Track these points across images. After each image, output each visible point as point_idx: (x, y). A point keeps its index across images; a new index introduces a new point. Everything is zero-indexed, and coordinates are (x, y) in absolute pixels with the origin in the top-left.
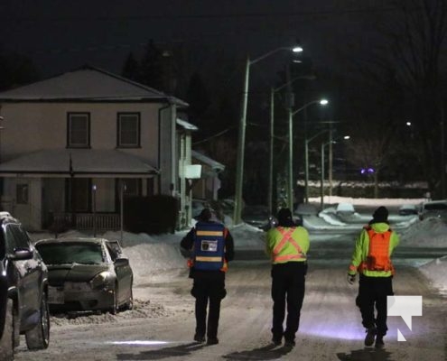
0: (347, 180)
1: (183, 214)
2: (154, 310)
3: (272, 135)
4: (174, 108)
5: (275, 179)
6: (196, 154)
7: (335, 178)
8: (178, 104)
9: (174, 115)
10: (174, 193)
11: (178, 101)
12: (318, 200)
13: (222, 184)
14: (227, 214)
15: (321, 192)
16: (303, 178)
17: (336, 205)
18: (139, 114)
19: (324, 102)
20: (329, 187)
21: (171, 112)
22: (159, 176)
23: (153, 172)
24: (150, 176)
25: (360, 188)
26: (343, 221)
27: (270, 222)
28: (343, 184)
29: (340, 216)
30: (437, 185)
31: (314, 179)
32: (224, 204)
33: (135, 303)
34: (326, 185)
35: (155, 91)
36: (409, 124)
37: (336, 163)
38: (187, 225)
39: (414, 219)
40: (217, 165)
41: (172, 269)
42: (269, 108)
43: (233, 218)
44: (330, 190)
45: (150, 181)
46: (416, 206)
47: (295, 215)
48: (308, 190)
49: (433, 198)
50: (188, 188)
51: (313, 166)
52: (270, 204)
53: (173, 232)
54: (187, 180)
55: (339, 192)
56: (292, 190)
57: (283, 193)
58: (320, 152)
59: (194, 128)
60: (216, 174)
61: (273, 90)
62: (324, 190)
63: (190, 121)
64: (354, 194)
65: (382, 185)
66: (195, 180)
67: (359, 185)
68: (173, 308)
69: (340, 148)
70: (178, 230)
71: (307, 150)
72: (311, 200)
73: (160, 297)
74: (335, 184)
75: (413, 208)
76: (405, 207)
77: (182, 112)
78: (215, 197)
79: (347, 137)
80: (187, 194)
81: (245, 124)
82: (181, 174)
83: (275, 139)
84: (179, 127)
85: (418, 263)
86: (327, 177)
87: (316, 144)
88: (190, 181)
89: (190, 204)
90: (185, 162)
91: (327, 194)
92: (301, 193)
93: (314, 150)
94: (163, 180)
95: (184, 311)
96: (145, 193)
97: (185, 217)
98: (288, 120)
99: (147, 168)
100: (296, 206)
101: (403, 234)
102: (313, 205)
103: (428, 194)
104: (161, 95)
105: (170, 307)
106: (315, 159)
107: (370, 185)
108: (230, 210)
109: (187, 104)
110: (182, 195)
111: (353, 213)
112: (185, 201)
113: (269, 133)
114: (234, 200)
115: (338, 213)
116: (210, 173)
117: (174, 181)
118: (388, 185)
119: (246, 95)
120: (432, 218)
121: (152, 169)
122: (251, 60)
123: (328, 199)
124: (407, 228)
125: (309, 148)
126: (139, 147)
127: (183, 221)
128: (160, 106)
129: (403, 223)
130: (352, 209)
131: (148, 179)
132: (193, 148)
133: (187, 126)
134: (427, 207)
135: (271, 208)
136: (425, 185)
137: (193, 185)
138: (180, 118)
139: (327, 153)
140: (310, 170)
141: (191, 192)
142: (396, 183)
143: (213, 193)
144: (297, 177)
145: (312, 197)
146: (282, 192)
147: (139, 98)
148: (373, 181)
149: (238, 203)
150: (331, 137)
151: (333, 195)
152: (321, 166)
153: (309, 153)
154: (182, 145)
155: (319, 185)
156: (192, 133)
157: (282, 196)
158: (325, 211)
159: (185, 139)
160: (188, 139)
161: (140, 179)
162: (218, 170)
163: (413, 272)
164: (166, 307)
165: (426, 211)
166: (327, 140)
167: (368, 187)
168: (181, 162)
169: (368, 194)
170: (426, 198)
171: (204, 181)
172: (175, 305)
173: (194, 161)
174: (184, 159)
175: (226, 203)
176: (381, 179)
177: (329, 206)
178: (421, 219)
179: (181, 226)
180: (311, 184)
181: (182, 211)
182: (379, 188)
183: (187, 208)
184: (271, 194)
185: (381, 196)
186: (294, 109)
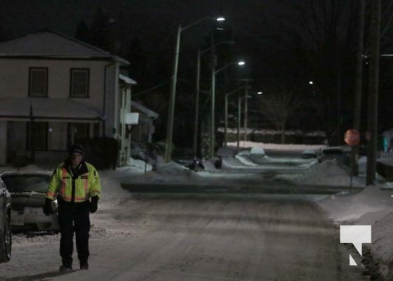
0: (259, 128)
1: (123, 154)
2: (97, 232)
3: (198, 90)
4: (118, 65)
5: (199, 126)
6: (135, 104)
7: (249, 127)
8: (120, 62)
9: (117, 71)
10: (116, 136)
11: (121, 60)
12: (235, 144)
13: (156, 130)
14: (160, 154)
15: (237, 138)
16: (223, 126)
17: (249, 149)
18: (88, 70)
19: (242, 63)
20: (244, 134)
21: (115, 68)
22: (104, 121)
23: (98, 118)
24: (96, 122)
25: (270, 135)
26: (255, 162)
27: (195, 161)
28: (256, 132)
29: (253, 158)
30: (334, 134)
31: (231, 127)
32: (157, 146)
34: (241, 132)
35: (102, 51)
36: (311, 83)
37: (250, 113)
38: (126, 163)
39: (314, 162)
40: (152, 114)
41: (113, 199)
42: (196, 67)
43: (164, 157)
44: (245, 136)
45: (97, 126)
46: (316, 151)
47: (215, 156)
48: (227, 136)
49: (330, 144)
50: (128, 131)
51: (231, 116)
52: (195, 146)
53: (114, 168)
54: (127, 125)
55: (253, 138)
56: (213, 136)
57: (207, 138)
58: (238, 104)
59: (134, 82)
60: (151, 122)
61: (199, 52)
62: (240, 136)
63: (130, 77)
64: (265, 140)
65: (288, 133)
66: (133, 126)
67: (269, 132)
68: (113, 231)
69: (254, 101)
70: (119, 167)
71: (226, 103)
72: (229, 144)
73: (102, 221)
74: (249, 131)
75: (313, 152)
76: (306, 152)
77: (123, 68)
78: (150, 140)
79: (260, 93)
80: (127, 137)
81: (175, 80)
82: (122, 121)
83: (200, 93)
84: (121, 81)
85: (317, 198)
86: (242, 125)
87: (234, 98)
88: (129, 127)
89: (129, 145)
90: (126, 111)
91: (243, 139)
92: (221, 138)
93: (232, 103)
94: (107, 125)
95: (122, 233)
96: (92, 135)
97: (124, 156)
98: (212, 77)
99: (94, 115)
100: (216, 149)
101: (304, 174)
102: (231, 148)
103: (326, 142)
104: (107, 54)
105: (111, 230)
106: (233, 110)
107: (279, 132)
108: (162, 150)
109: (128, 63)
110: (123, 138)
111: (263, 155)
112: (125, 143)
113: (196, 88)
114: (165, 142)
115: (251, 155)
116: (146, 120)
117: (116, 126)
118: (292, 133)
119: (177, 56)
120: (328, 161)
121: (98, 116)
122: (182, 27)
123: (243, 144)
124: (308, 169)
125: (229, 101)
126: (88, 97)
127: (123, 159)
128: (106, 63)
129: (305, 165)
130: (262, 152)
131: (95, 124)
132: (133, 99)
133: (128, 80)
134: (326, 152)
135: (195, 150)
136: (323, 134)
137: (132, 129)
138: (122, 74)
139: (243, 106)
140: (230, 120)
141: (130, 135)
142: (300, 132)
143: (147, 137)
144: (218, 125)
145: (230, 141)
146: (205, 137)
147: (88, 57)
148: (281, 129)
149: (168, 145)
150: (247, 92)
151: (248, 140)
152: (237, 116)
153: (229, 105)
154: (123, 96)
155: (235, 132)
156: (133, 87)
157: (205, 140)
158: (241, 154)
159: (126, 91)
160: (129, 92)
161: (88, 125)
162: (152, 118)
163: (312, 205)
164: (107, 230)
165: (324, 155)
166: (243, 94)
167: (276, 135)
168: (122, 111)
169: (277, 140)
170: (324, 144)
171: (140, 127)
172: (115, 228)
173: (133, 110)
174: (125, 108)
175: (159, 145)
176: (287, 128)
177: (243, 149)
178: (320, 161)
179: (121, 163)
180: (229, 131)
181: (122, 151)
182: (285, 135)
183: (126, 148)
184: (195, 139)
185: (287, 142)
186: (216, 69)
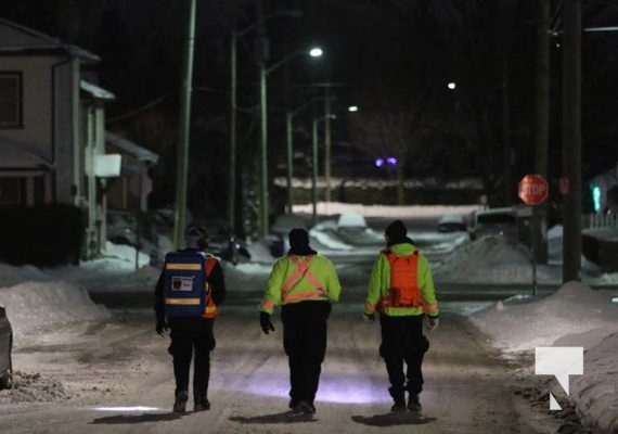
0: (354, 177)
1: (93, 234)
2: (46, 389)
3: (234, 106)
4: (76, 64)
5: (238, 178)
6: (114, 137)
7: (334, 174)
8: (82, 58)
9: (77, 75)
10: (77, 200)
11: (83, 52)
12: (308, 209)
13: (155, 186)
14: (163, 233)
15: (312, 197)
16: (284, 174)
17: (336, 217)
18: (20, 74)
19: (316, 52)
20: (325, 189)
21: (71, 70)
22: (54, 173)
23: (43, 168)
24: (39, 174)
25: (376, 189)
26: (347, 242)
27: (232, 245)
28: (349, 184)
29: (343, 234)
30: (498, 183)
31: (301, 176)
32: (158, 218)
33: (16, 378)
34: (320, 184)
35: (46, 36)
36: (452, 86)
37: (335, 149)
38: (99, 252)
39: (461, 238)
40: (146, 155)
41: (76, 323)
42: (228, 63)
43: (172, 239)
44: (328, 194)
45: (39, 182)
46: (464, 218)
47: (271, 232)
48: (292, 195)
49: (491, 204)
50: (101, 191)
51: (299, 155)
52: (232, 216)
53: (77, 263)
54: (98, 179)
55: (342, 196)
56: (266, 194)
57: (253, 198)
58: (311, 131)
59: (109, 96)
60: (145, 169)
61: (234, 34)
62: (317, 193)
63: (102, 85)
64: (366, 198)
65: (410, 184)
66: (111, 180)
67: (373, 184)
68: (77, 386)
69: (343, 125)
70: (85, 259)
71: (290, 129)
72: (296, 209)
73: (55, 367)
74: (334, 183)
75: (459, 220)
76: (446, 219)
77: (88, 71)
78: (144, 206)
79: (353, 109)
80: (99, 201)
81: (189, 89)
82: (88, 169)
83: (238, 112)
84: (85, 95)
85: (468, 309)
86: (322, 173)
87: (304, 120)
88: (103, 182)
89: (103, 218)
90: (95, 150)
91: (323, 199)
92: (282, 198)
93: (301, 129)
94: (59, 179)
95: (95, 388)
96: (30, 200)
97: (95, 239)
98: (259, 81)
99: (33, 161)
100: (272, 220)
101: (443, 263)
102: (301, 216)
103: (484, 199)
104: (56, 43)
105: (73, 384)
106: (302, 143)
107: (391, 184)
108: (167, 226)
109: (96, 58)
110: (91, 204)
111: (363, 229)
112: (95, 213)
113: (229, 103)
114: (174, 210)
115: (341, 229)
116: (135, 168)
117: (77, 182)
118: (419, 184)
119: (192, 42)
120: (489, 236)
121: (43, 162)
123: (324, 208)
124: (451, 253)
125: (294, 126)
126: (21, 126)
127: (93, 245)
128: (54, 60)
129: (443, 246)
130: (362, 223)
131: (36, 179)
132: (108, 127)
133: (98, 92)
134: (482, 218)
135: (232, 223)
136: (478, 185)
137: (108, 186)
138: (87, 80)
139: (321, 134)
140: (297, 162)
141: (105, 198)
142: (433, 182)
143: (139, 199)
144: (275, 172)
145: (298, 203)
146: (251, 197)
147: (19, 48)
148: (396, 178)
149: (180, 215)
150: (327, 109)
151: (333, 200)
152: (312, 154)
153: (293, 133)
154: (90, 123)
155: (309, 185)
156: (105, 104)
157: (250, 203)
158: (320, 227)
159: (94, 113)
160: (100, 114)
161: (23, 180)
162: (148, 162)
163: (458, 323)
164: (66, 385)
165: (478, 226)
166: (321, 112)
167: (387, 189)
168: (88, 151)
169: (388, 198)
170: (479, 203)
171: (125, 180)
172: (80, 380)
173: (110, 149)
174: (94, 145)
175: (161, 215)
176: (408, 173)
177: (325, 218)
178: (473, 237)
179: (89, 253)
180: (296, 183)
181: (91, 228)
182: (406, 190)
183: (98, 223)
184: (232, 202)
185: (409, 202)
186: (268, 64)
